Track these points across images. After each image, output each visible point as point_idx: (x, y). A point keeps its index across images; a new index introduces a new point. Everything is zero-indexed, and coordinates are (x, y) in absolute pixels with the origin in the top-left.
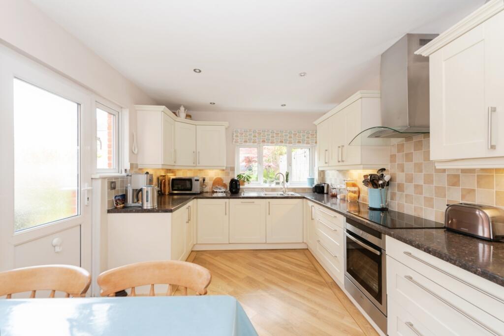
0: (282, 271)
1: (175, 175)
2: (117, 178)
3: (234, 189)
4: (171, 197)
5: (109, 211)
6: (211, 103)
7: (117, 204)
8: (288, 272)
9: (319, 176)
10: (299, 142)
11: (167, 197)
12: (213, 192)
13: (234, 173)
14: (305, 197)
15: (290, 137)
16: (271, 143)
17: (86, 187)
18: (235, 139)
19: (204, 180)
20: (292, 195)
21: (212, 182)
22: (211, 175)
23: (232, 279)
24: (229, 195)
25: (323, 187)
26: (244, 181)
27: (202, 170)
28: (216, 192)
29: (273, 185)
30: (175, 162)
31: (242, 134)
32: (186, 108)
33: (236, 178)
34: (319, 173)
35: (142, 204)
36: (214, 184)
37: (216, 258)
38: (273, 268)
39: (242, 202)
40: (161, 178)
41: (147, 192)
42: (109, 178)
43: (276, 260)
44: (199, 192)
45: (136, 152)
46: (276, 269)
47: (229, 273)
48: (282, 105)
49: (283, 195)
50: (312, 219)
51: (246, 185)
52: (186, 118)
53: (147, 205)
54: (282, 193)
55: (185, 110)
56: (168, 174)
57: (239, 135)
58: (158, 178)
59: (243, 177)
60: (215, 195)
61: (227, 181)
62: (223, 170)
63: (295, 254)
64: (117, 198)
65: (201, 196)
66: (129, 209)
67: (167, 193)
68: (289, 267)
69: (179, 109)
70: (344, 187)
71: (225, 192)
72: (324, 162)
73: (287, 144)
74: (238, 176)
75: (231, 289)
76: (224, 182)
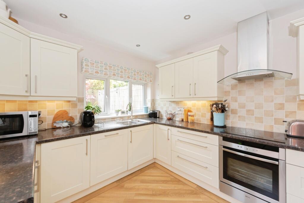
15: (135, 75)
22: (51, 107)
25: (156, 113)
62: (68, 101)
76: (70, 115)
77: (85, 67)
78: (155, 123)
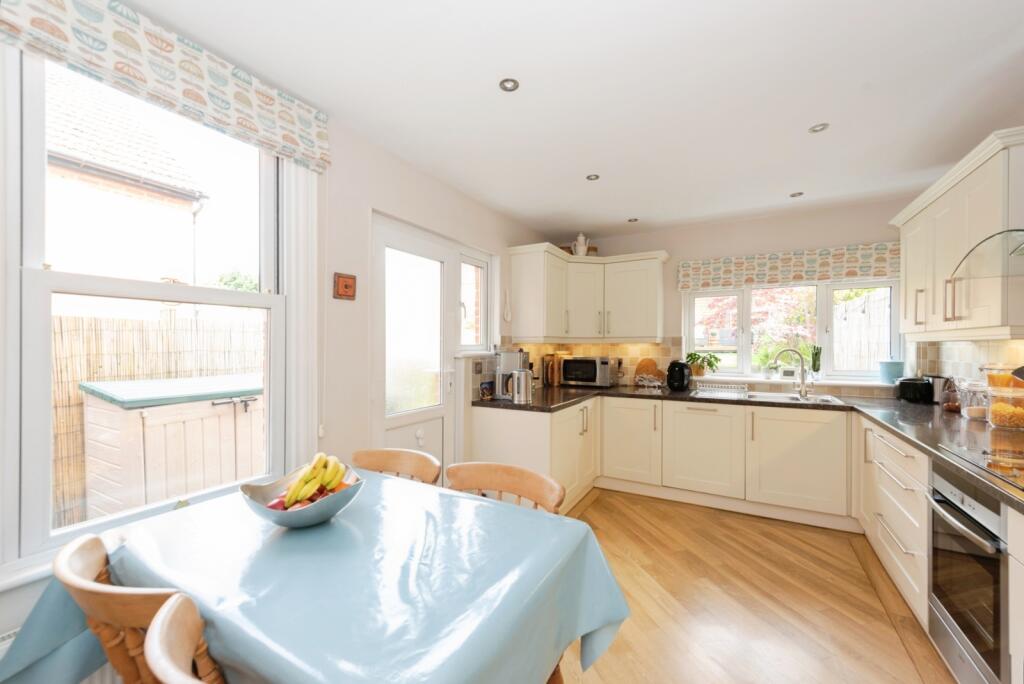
0: (770, 560)
1: (571, 354)
2: (483, 358)
3: (678, 381)
4: (562, 391)
5: (474, 404)
6: (630, 221)
7: (483, 395)
8: (787, 567)
9: (918, 357)
10: (851, 274)
11: (556, 390)
12: (637, 386)
13: (680, 350)
14: (856, 406)
15: (825, 264)
16: (769, 282)
17: (449, 369)
18: (682, 280)
19: (620, 363)
20: (823, 401)
21: (634, 368)
22: (634, 353)
23: (654, 547)
24: (667, 393)
25: (929, 388)
26: (701, 367)
27: (617, 344)
28: (643, 387)
29: (777, 378)
30: (567, 332)
31: (697, 269)
32: (587, 236)
33: (684, 360)
34: (918, 349)
35: (513, 397)
36: (638, 371)
37: (635, 507)
38: (752, 551)
39: (689, 408)
40: (548, 358)
41: (518, 379)
42: (474, 358)
43: (764, 538)
44: (608, 385)
45: (509, 319)
46: (758, 554)
47: (651, 535)
48: (793, 196)
49: (797, 399)
50: (866, 461)
51: (708, 375)
52: (587, 255)
53: (520, 399)
54: (798, 396)
55: (586, 240)
56: (558, 352)
57: (691, 272)
58: (543, 359)
59: (699, 357)
60: (641, 391)
61: (664, 366)
62: (658, 344)
63: (821, 540)
64: (484, 386)
65: (611, 392)
66: (496, 403)
67: (556, 384)
68: (791, 559)
69: (576, 240)
70: (984, 385)
71: (659, 387)
72: (914, 322)
73: (815, 282)
74: (690, 356)
75: (647, 561)
76: (658, 367)
77: (682, 279)
78: (852, 409)
